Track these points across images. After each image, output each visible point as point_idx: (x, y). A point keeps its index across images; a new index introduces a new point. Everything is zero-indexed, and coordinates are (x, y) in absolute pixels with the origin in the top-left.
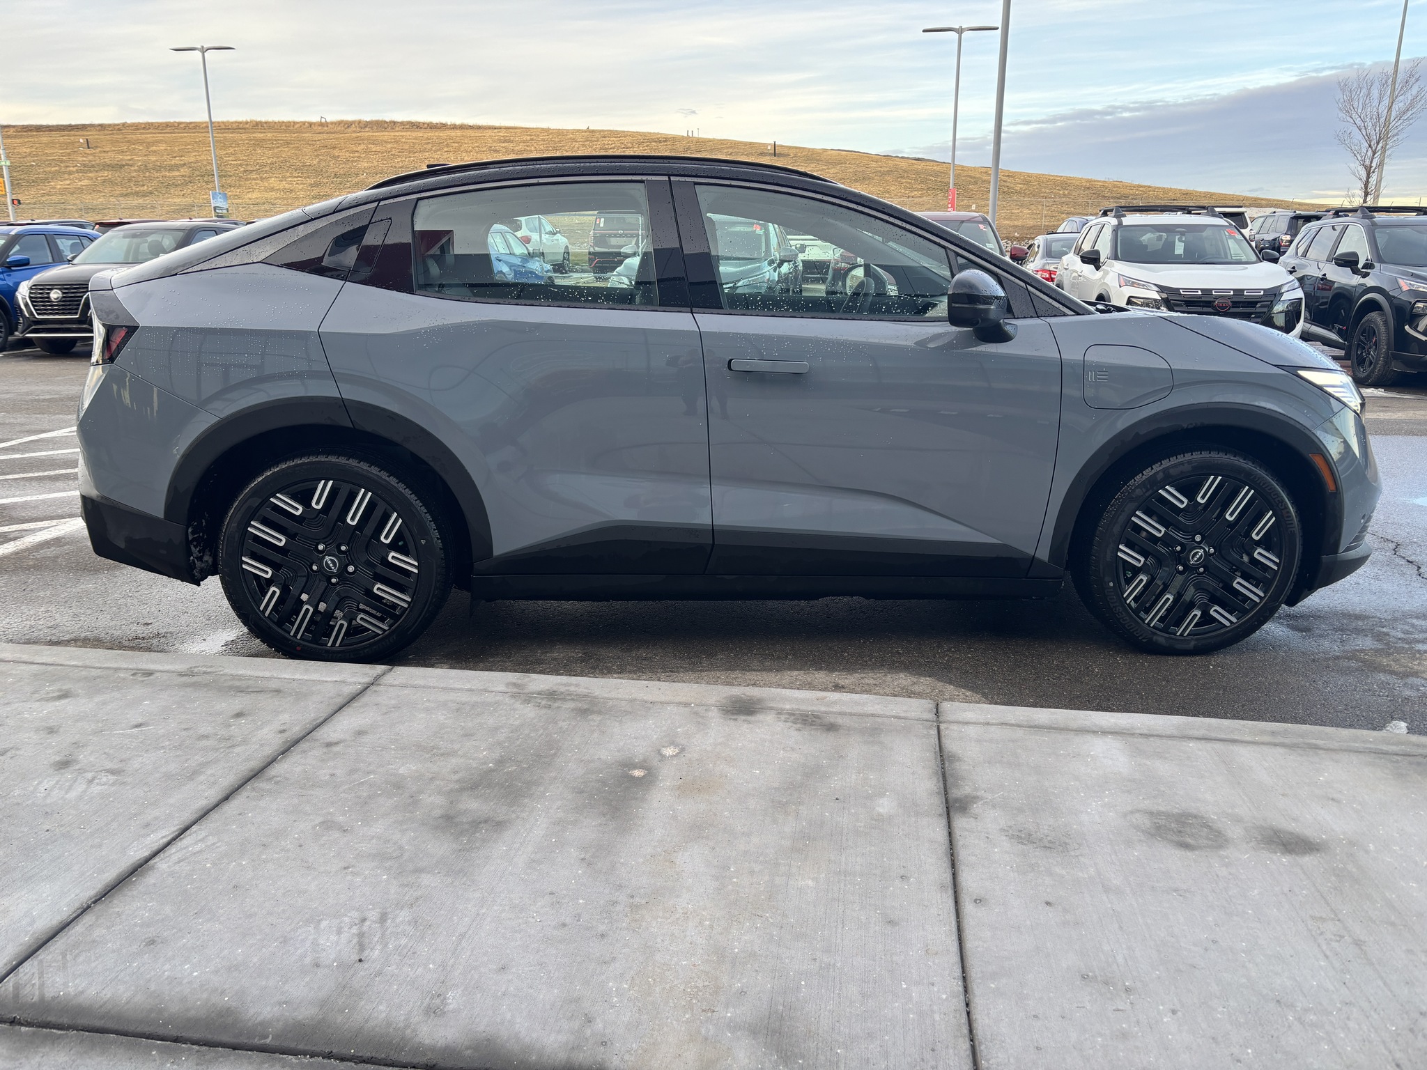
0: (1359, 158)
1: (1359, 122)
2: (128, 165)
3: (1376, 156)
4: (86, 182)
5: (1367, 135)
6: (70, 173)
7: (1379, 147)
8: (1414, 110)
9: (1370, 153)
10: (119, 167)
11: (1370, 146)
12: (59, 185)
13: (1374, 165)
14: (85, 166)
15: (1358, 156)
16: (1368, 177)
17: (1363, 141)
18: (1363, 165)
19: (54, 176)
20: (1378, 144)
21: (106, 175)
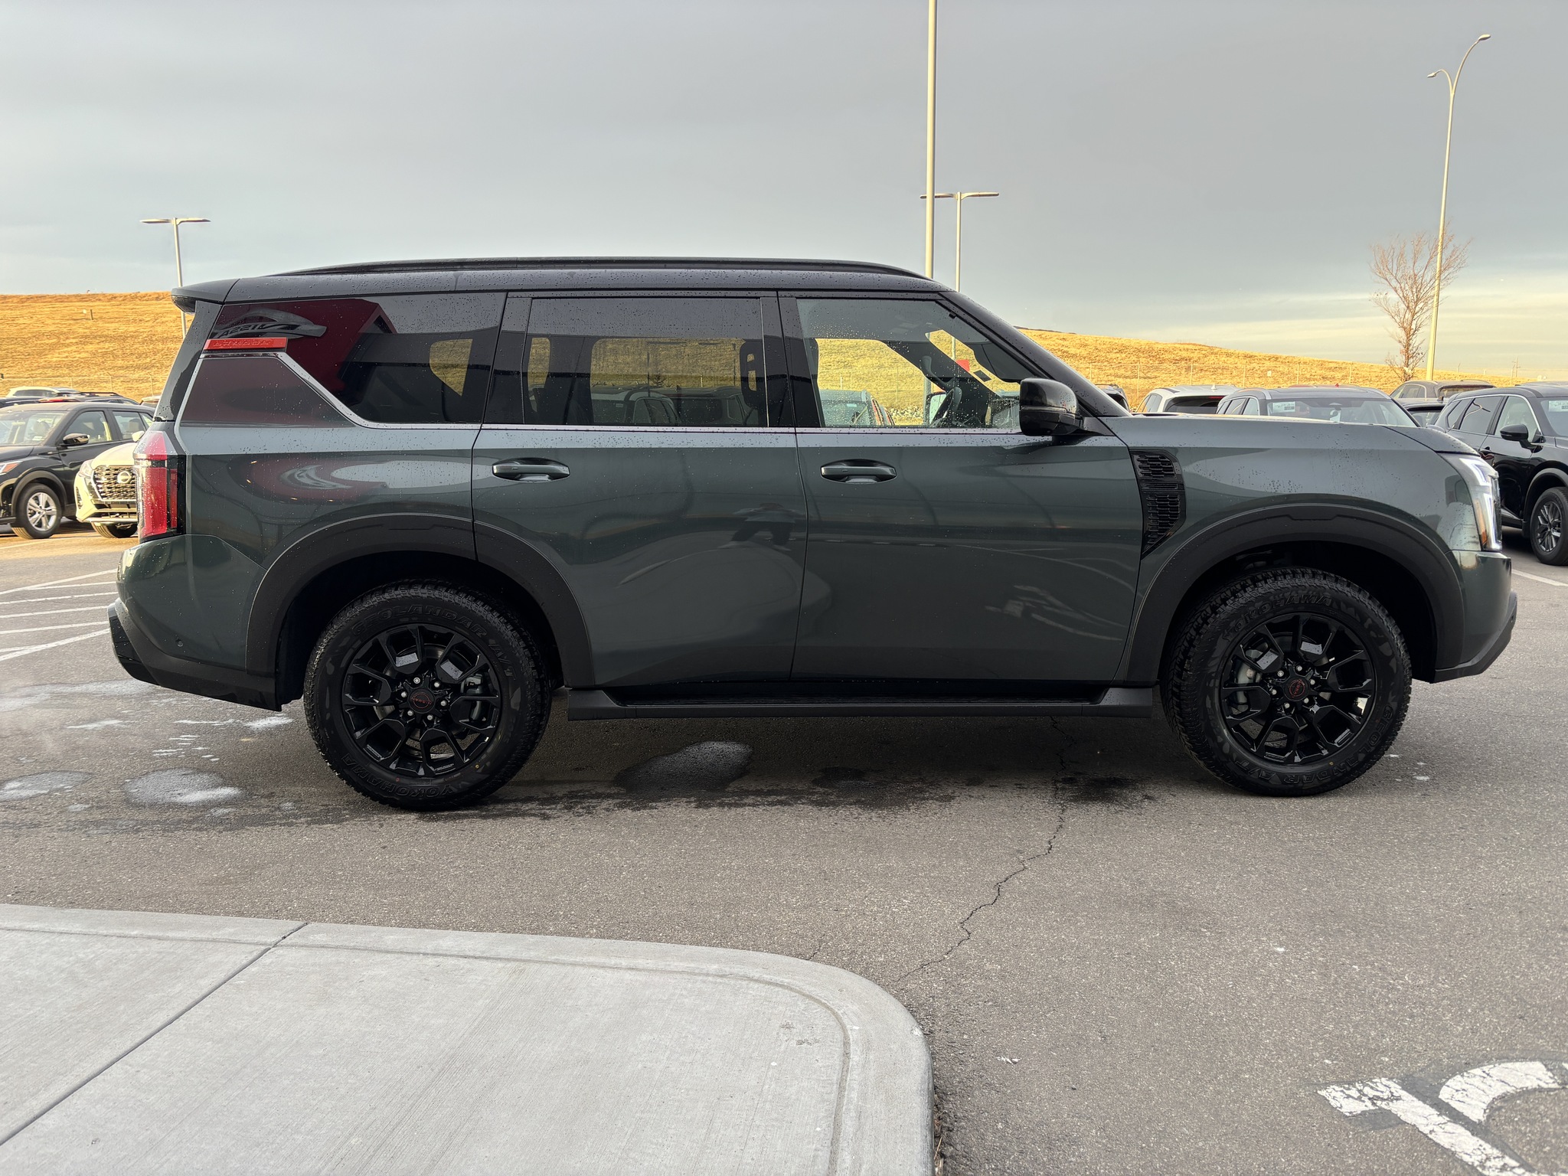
0: (1398, 320)
1: (1394, 283)
2: (132, 336)
3: (1415, 317)
4: (83, 355)
5: (1403, 296)
6: (68, 345)
7: (1417, 309)
8: (1451, 270)
9: (1408, 316)
10: (124, 338)
11: (1408, 307)
12: (54, 358)
13: (1413, 327)
14: (86, 337)
15: (1396, 317)
16: (1409, 339)
17: (1401, 304)
18: (1402, 327)
19: (53, 348)
20: (1416, 303)
21: (106, 347)
